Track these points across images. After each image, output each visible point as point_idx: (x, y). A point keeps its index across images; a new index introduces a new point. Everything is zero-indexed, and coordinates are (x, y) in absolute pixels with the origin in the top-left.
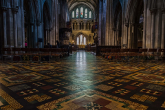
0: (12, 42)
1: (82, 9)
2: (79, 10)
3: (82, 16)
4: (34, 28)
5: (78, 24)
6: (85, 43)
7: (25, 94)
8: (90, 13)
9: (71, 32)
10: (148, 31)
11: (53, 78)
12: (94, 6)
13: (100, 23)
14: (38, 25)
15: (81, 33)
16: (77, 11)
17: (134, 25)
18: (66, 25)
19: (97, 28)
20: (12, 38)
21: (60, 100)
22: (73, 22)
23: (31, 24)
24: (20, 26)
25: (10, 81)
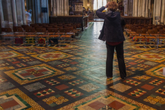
0: (10, 17)
7: (42, 95)
11: (67, 73)
20: (9, 12)
21: (76, 102)
25: (23, 78)
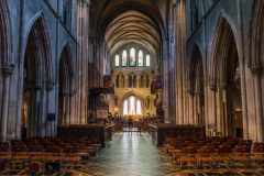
1: (133, 51)
2: (128, 53)
3: (132, 64)
4: (42, 95)
5: (126, 77)
6: (139, 112)
8: (148, 57)
9: (113, 93)
10: (250, 105)
12: (154, 46)
13: (166, 78)
14: (48, 89)
15: (132, 94)
16: (125, 53)
17: (226, 88)
18: (102, 81)
19: (161, 87)
22: (116, 73)
23: (37, 89)
24: (14, 97)
